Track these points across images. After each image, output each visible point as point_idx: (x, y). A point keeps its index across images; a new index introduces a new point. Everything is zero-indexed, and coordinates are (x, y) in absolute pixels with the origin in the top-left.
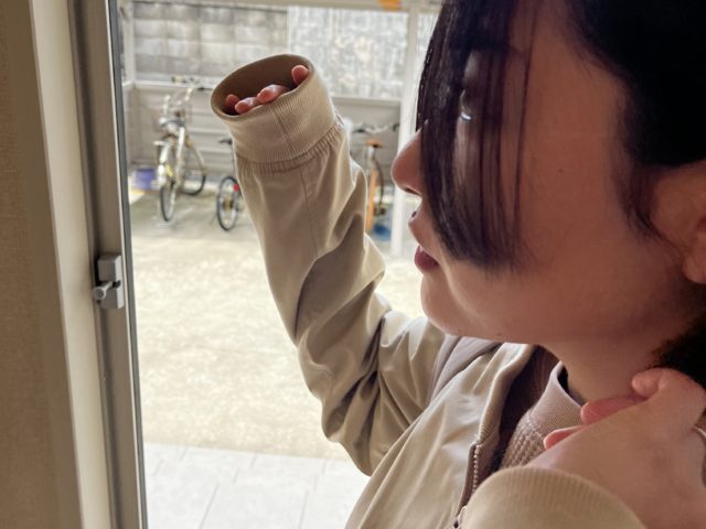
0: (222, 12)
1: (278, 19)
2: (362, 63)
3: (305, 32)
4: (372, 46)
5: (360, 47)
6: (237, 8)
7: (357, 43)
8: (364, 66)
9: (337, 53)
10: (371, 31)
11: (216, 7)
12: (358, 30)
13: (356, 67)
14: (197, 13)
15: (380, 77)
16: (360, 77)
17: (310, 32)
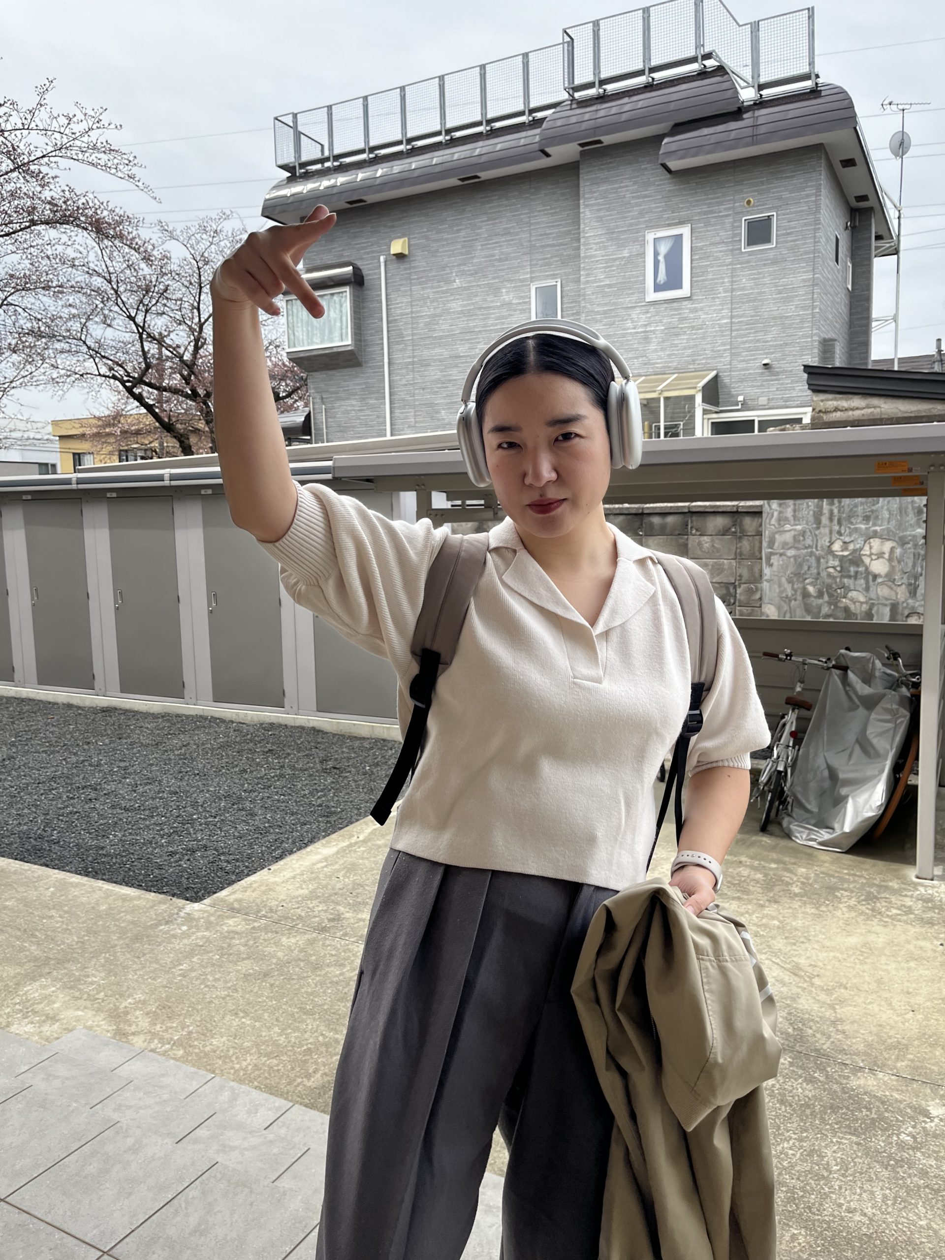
0: (670, 519)
1: (748, 521)
2: (875, 577)
3: (788, 537)
4: (892, 550)
5: (871, 554)
6: (692, 513)
7: (867, 547)
8: (880, 580)
9: (837, 563)
10: (889, 530)
11: (664, 514)
12: (866, 528)
13: (867, 583)
14: (637, 524)
15: (908, 594)
16: (873, 596)
17: (794, 537)
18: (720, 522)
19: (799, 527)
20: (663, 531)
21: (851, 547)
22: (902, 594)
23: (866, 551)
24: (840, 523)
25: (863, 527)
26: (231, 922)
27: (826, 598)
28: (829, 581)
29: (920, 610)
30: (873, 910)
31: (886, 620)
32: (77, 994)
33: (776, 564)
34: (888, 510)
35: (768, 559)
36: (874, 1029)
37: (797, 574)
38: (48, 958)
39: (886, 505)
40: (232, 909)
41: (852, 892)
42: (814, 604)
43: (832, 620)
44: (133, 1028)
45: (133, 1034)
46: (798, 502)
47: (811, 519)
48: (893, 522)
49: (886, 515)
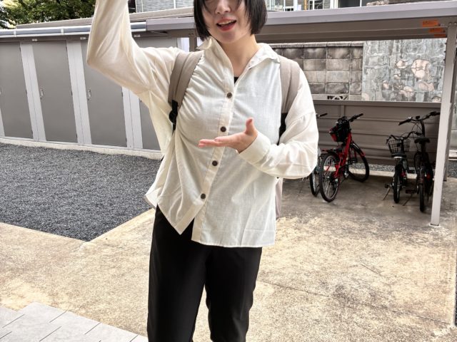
0: (317, 50)
1: (356, 52)
2: (418, 79)
3: (375, 60)
4: (427, 65)
5: (416, 68)
6: (328, 47)
7: (414, 64)
8: (420, 81)
9: (399, 72)
10: (426, 55)
11: (314, 48)
12: (415, 55)
13: (413, 82)
14: (301, 53)
15: (433, 88)
16: (416, 88)
17: (379, 59)
18: (342, 52)
19: (381, 55)
20: (313, 57)
21: (407, 64)
22: (431, 87)
23: (414, 66)
24: (401, 52)
25: (413, 53)
26: (105, 250)
27: (393, 89)
28: (395, 81)
29: (439, 95)
30: (410, 240)
31: (422, 101)
32: (33, 285)
33: (369, 73)
34: (426, 45)
35: (365, 70)
36: (409, 296)
37: (379, 78)
38: (18, 268)
39: (425, 43)
40: (106, 244)
41: (400, 231)
42: (387, 93)
43: (395, 101)
44: (61, 301)
45: (61, 303)
46: (381, 41)
47: (387, 50)
48: (429, 51)
49: (425, 47)
